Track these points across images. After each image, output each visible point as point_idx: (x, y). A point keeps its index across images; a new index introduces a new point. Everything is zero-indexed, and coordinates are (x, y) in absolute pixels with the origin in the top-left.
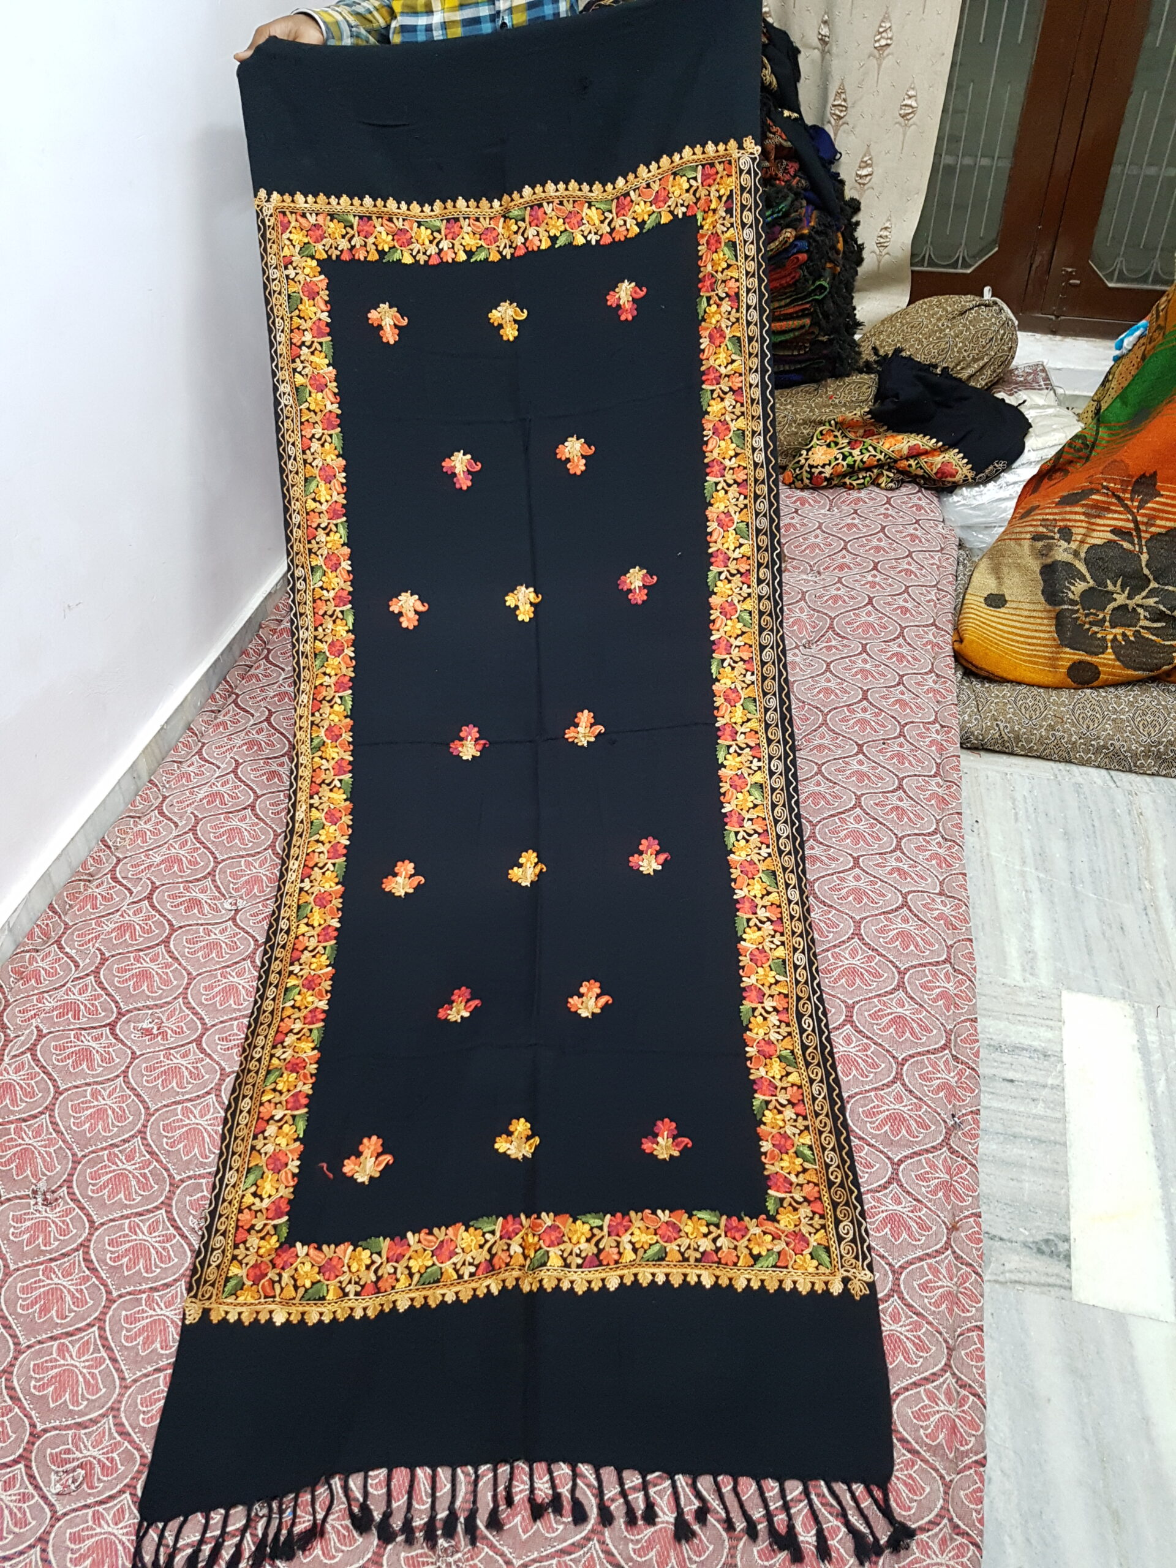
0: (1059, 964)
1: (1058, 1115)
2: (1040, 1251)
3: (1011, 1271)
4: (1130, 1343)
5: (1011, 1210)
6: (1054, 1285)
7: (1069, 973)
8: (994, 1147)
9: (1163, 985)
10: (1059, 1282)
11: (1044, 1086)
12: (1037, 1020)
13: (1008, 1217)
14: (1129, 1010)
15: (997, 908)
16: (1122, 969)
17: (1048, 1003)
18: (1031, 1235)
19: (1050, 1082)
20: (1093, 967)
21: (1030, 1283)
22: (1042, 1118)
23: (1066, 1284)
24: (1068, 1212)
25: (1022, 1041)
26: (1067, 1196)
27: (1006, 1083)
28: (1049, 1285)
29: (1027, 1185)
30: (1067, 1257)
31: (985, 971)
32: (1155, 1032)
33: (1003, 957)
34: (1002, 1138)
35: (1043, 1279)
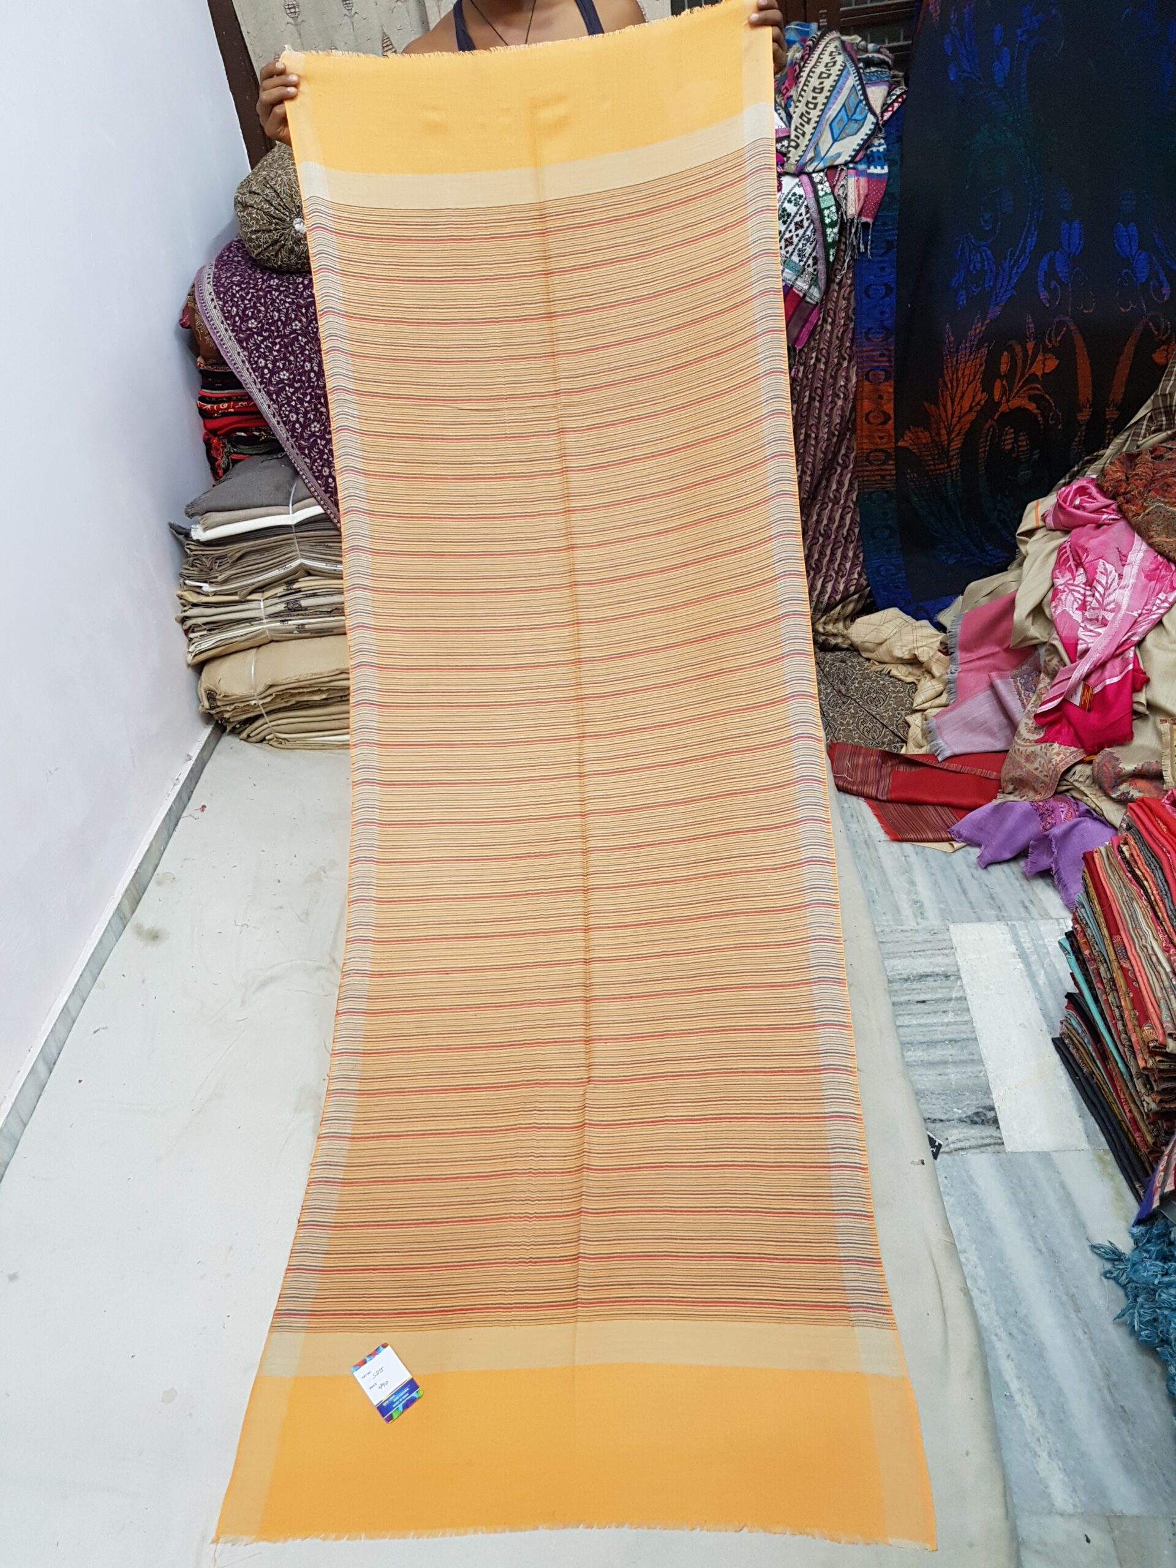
0: (942, 906)
1: (966, 1018)
2: (975, 1123)
3: (953, 1143)
4: (1058, 1172)
5: (943, 1097)
6: (989, 1145)
7: (951, 911)
8: (921, 1054)
9: (1027, 904)
10: (993, 1141)
11: (950, 1000)
12: (934, 952)
13: (942, 1103)
14: (1007, 929)
15: (884, 874)
16: (993, 899)
17: (940, 937)
18: (964, 1112)
19: (954, 996)
20: (970, 903)
21: (970, 1148)
22: (955, 1023)
23: (999, 1141)
24: (989, 1088)
25: (926, 970)
26: (986, 1076)
27: (920, 1005)
28: (986, 1145)
29: (953, 1076)
30: (995, 1121)
31: (885, 924)
32: (1028, 940)
33: (897, 911)
34: (925, 1046)
35: (980, 1142)
